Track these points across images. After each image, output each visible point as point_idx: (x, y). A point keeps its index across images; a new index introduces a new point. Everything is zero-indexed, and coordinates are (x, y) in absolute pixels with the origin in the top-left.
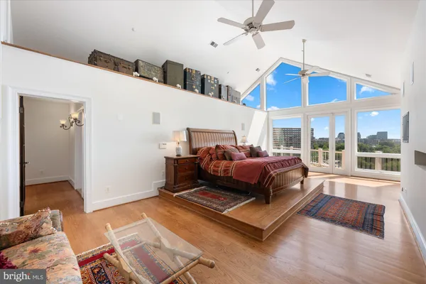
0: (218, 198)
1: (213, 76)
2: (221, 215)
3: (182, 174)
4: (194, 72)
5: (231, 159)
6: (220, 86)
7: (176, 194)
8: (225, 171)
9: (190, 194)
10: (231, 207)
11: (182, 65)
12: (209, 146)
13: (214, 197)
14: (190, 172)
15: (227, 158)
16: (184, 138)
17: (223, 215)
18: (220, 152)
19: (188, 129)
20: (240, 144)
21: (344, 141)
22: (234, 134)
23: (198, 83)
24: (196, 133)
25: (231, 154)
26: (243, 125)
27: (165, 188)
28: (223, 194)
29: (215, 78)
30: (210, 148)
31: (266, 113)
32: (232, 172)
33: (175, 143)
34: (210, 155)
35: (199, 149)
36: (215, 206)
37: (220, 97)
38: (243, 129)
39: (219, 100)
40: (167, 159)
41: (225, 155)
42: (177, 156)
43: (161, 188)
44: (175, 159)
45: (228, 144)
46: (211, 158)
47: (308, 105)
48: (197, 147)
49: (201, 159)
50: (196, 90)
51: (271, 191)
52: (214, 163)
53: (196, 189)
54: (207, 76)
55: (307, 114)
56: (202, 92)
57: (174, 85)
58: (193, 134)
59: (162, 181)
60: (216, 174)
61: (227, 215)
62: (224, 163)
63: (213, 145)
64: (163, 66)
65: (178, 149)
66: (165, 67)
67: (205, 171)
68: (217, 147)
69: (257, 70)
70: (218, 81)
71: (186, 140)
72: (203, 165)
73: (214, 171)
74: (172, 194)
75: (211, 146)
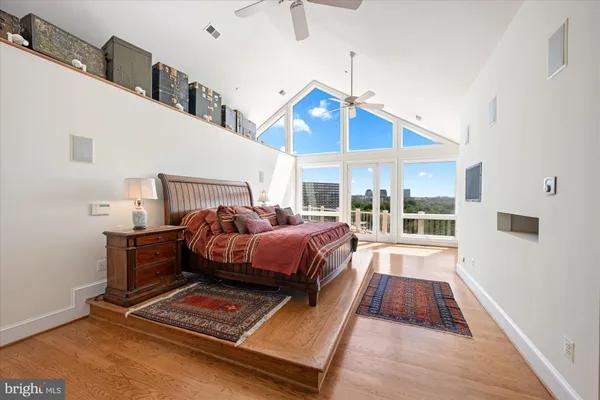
0: (224, 307)
1: (212, 88)
2: (233, 347)
3: (147, 265)
4: (175, 74)
5: (247, 232)
6: (224, 107)
7: (132, 310)
8: (236, 253)
9: (165, 305)
10: (251, 326)
11: (149, 55)
12: (204, 209)
13: (215, 306)
14: (165, 259)
15: (240, 230)
16: (152, 192)
17: (238, 348)
18: (226, 219)
19: (161, 176)
20: (257, 204)
21: (371, 200)
22: (248, 188)
23: (184, 95)
24: (178, 185)
25: (246, 222)
26: (261, 174)
27: (106, 298)
28: (233, 297)
29: (214, 93)
30: (207, 213)
31: (293, 159)
32: (251, 255)
33: (133, 202)
34: (207, 224)
35: (185, 214)
36: (218, 327)
37: (223, 125)
38: (261, 180)
39: (221, 129)
40: (111, 236)
41: (235, 224)
42: (136, 228)
43: (96, 299)
44: (129, 237)
45: (240, 204)
46: (210, 231)
47: (348, 150)
48: (182, 209)
49: (189, 234)
50: (179, 105)
51: (319, 283)
52: (214, 239)
53: (178, 291)
54: (201, 86)
55: (348, 162)
56: (192, 110)
57: (130, 87)
58: (171, 186)
59: (98, 283)
60: (218, 259)
61: (245, 347)
62: (234, 239)
63: (212, 206)
64: (105, 48)
65: (137, 216)
66: (109, 50)
67: (198, 256)
68: (221, 209)
69: (282, 92)
70: (220, 99)
71: (155, 197)
72: (192, 244)
73: (215, 254)
74: (120, 310)
75: (209, 207)
